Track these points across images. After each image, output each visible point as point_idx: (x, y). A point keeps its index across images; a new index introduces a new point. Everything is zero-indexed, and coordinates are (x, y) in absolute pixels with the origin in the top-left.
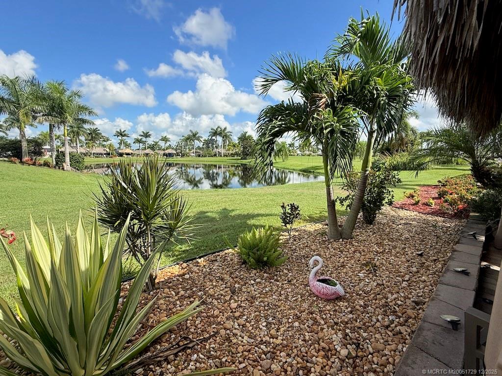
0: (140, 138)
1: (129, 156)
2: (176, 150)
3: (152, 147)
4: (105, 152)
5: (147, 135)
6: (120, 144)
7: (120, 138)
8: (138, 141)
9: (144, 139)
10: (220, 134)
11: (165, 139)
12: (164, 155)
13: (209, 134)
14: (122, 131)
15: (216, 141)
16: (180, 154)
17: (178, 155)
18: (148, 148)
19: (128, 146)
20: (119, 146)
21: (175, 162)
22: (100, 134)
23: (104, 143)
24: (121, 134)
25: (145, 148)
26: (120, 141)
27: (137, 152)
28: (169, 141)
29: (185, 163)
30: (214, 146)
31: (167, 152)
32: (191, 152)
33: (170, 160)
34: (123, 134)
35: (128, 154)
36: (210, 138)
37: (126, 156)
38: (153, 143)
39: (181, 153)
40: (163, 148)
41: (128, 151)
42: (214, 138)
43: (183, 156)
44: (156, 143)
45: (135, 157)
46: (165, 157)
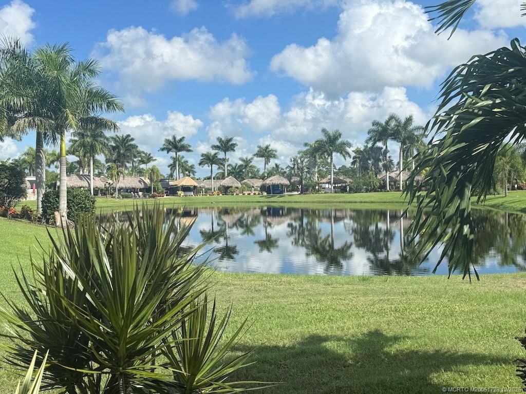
0: (213, 152)
1: (188, 193)
2: (289, 177)
3: (239, 173)
4: (142, 186)
5: (227, 145)
6: (172, 166)
7: (173, 154)
8: (209, 159)
9: (221, 155)
10: (395, 135)
11: (266, 153)
12: (264, 188)
13: (368, 136)
14: (178, 138)
15: (386, 151)
16: (300, 187)
17: (293, 188)
18: (228, 175)
19: (188, 170)
20: (169, 172)
21: (287, 206)
22: (135, 147)
23: (143, 166)
24: (175, 145)
25: (223, 174)
26: (171, 162)
27: (206, 184)
28: (275, 157)
29: (310, 206)
30: (381, 164)
31: (268, 181)
32: (324, 180)
33: (277, 201)
34: (179, 145)
35: (186, 189)
36: (370, 145)
37: (180, 193)
38: (240, 163)
39: (300, 183)
40: (261, 173)
41: (187, 181)
42: (380, 144)
43: (304, 191)
44: (247, 162)
45: (200, 197)
46: (265, 194)
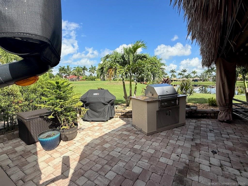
0: (181, 72)
1: (175, 81)
2: (200, 78)
3: (187, 77)
5: (184, 71)
7: (172, 73)
8: (180, 74)
9: (183, 73)
11: (194, 72)
16: (203, 80)
17: (201, 80)
18: (184, 77)
19: (175, 76)
20: (171, 77)
21: (199, 84)
22: (164, 72)
23: (165, 76)
25: (183, 77)
26: (171, 75)
27: (179, 79)
28: (196, 73)
29: (205, 84)
31: (194, 79)
32: (210, 78)
33: (196, 83)
34: (173, 71)
37: (174, 81)
38: (187, 75)
40: (192, 77)
41: (175, 79)
44: (189, 75)
45: (178, 82)
46: (193, 81)
